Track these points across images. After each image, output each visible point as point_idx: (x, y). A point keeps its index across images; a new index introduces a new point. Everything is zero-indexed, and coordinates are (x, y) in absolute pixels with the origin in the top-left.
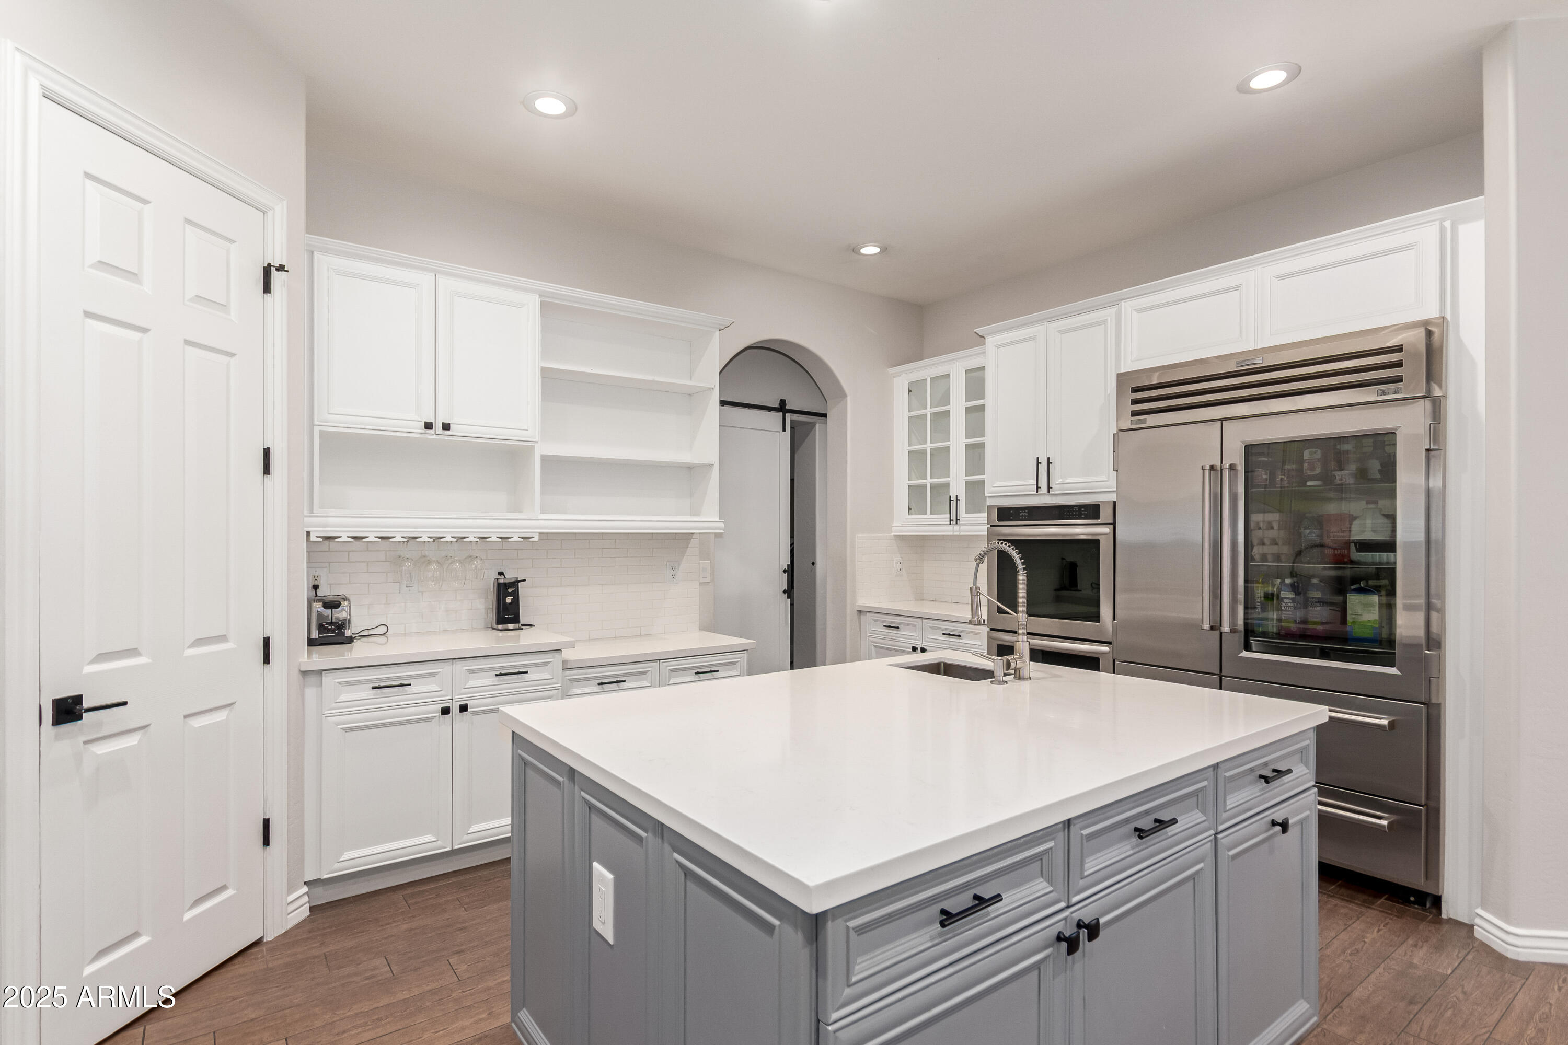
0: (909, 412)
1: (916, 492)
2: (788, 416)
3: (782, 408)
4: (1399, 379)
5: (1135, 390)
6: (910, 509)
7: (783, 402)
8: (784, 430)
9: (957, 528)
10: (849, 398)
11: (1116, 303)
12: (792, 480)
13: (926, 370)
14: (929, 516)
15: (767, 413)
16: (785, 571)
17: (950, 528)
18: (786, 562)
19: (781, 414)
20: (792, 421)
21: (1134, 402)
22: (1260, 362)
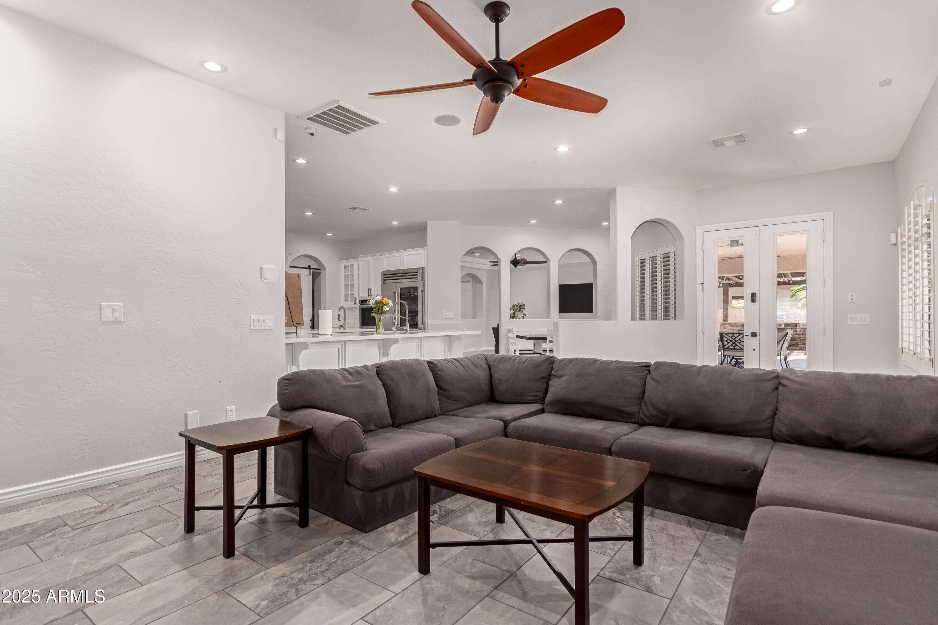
0: (345, 273)
1: (346, 295)
2: (311, 270)
3: (309, 268)
4: (418, 278)
5: (384, 275)
6: (345, 300)
7: (309, 266)
8: (310, 275)
9: (356, 305)
10: (327, 270)
11: (382, 255)
12: (313, 290)
13: (349, 263)
14: (349, 302)
15: (304, 269)
16: (311, 320)
17: (354, 305)
18: (311, 317)
19: (309, 270)
20: (313, 272)
21: (384, 277)
22: (401, 272)
